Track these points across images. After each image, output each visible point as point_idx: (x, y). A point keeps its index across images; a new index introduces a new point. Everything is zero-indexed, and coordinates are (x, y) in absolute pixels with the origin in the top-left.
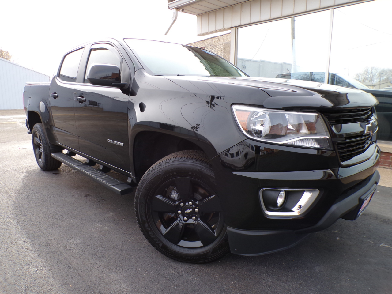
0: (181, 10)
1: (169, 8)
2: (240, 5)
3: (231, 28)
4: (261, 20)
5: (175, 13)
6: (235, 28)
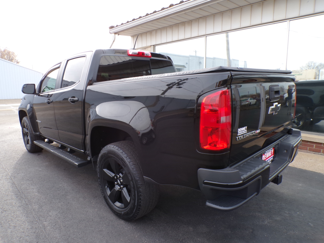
0: (117, 34)
1: (110, 33)
2: (155, 31)
3: (151, 46)
4: (167, 42)
5: (114, 36)
6: (153, 46)
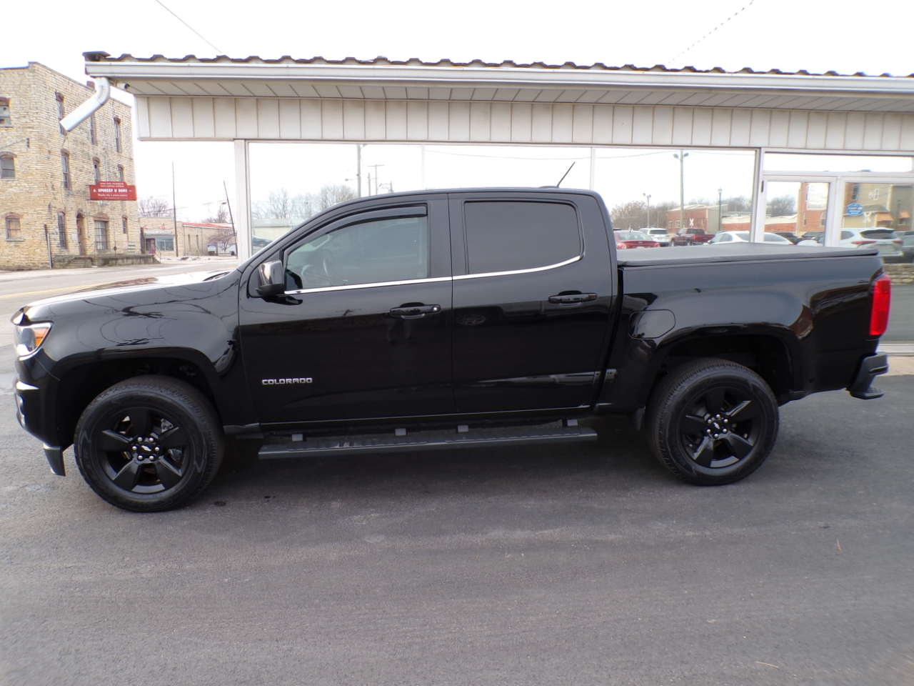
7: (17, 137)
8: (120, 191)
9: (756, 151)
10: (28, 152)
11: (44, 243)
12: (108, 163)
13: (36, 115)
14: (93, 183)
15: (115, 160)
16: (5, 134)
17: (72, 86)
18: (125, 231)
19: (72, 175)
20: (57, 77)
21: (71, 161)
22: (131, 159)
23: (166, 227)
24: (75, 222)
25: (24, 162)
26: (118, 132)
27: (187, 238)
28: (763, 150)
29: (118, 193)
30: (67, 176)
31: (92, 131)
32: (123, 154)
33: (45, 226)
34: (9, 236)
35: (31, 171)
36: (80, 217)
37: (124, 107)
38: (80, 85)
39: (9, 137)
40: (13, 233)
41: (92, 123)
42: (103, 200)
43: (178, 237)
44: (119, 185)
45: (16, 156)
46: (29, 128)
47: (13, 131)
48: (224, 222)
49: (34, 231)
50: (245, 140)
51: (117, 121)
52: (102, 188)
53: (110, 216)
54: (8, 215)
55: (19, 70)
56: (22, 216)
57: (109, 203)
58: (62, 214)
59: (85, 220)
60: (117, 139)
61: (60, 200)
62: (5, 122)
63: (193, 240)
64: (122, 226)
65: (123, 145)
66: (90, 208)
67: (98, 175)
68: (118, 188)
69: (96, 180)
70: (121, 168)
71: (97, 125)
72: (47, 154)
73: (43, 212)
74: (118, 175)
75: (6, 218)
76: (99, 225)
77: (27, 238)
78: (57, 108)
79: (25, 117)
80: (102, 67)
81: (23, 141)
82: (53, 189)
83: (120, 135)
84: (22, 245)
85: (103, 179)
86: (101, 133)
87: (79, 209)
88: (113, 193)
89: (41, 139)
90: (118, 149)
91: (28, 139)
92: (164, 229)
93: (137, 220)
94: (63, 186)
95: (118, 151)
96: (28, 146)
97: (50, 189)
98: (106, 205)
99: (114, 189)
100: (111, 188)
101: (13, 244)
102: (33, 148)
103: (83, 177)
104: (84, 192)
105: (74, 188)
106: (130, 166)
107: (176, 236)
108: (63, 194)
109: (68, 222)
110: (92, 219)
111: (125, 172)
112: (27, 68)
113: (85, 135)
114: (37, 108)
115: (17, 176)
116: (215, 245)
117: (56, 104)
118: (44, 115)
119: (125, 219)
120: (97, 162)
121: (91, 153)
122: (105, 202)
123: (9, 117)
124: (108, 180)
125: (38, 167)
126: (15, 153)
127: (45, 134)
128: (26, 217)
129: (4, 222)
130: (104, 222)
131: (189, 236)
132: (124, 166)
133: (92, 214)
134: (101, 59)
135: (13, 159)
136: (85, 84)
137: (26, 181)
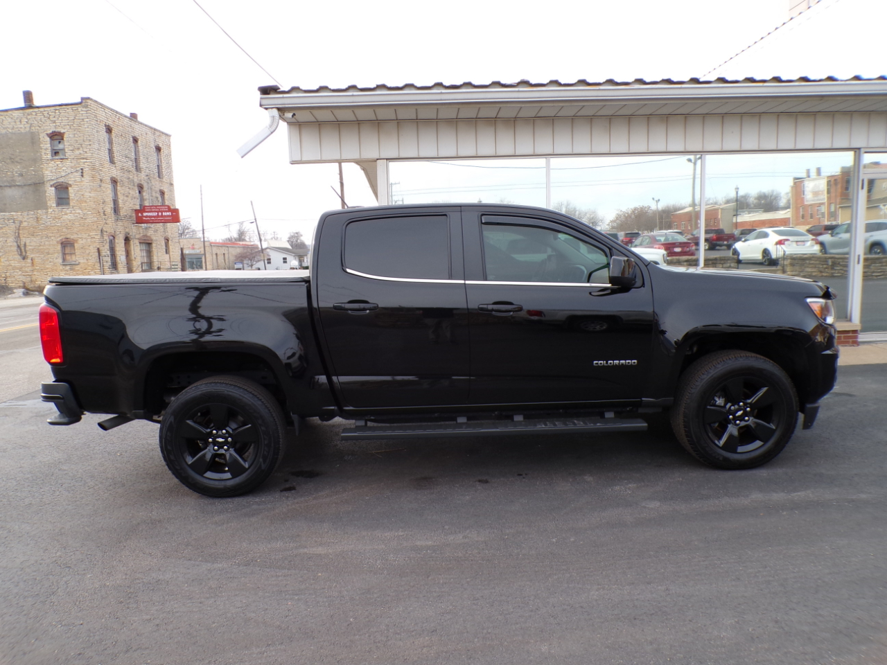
7: (72, 167)
8: (164, 214)
9: (855, 152)
10: (82, 181)
11: (97, 266)
12: (151, 189)
13: (89, 147)
14: (138, 207)
15: (157, 185)
16: (60, 165)
17: (119, 119)
18: (167, 252)
19: (120, 201)
20: (107, 111)
21: (119, 188)
22: (172, 184)
23: (195, 247)
24: (123, 244)
25: (78, 191)
26: (159, 160)
27: (215, 256)
28: (862, 150)
29: (162, 216)
30: (115, 202)
31: (136, 159)
32: (164, 180)
33: (98, 249)
34: (64, 260)
35: (85, 199)
36: (127, 240)
37: (164, 136)
38: (126, 117)
39: (64, 168)
40: (68, 257)
41: (135, 152)
42: (147, 223)
43: (207, 256)
44: (163, 208)
45: (71, 185)
46: (83, 159)
47: (68, 163)
48: (244, 240)
49: (89, 254)
50: (387, 159)
51: (158, 149)
52: (147, 212)
53: (154, 238)
54: (64, 240)
55: (73, 106)
56: (76, 241)
57: (152, 225)
58: (112, 238)
59: (132, 242)
60: (158, 166)
61: (111, 225)
62: (60, 154)
63: (221, 258)
64: (164, 247)
65: (164, 171)
66: (136, 231)
67: (142, 200)
68: (162, 212)
69: (141, 205)
70: (162, 193)
71: (141, 154)
72: (99, 182)
73: (96, 237)
74: (160, 199)
75: (62, 244)
76: (144, 247)
77: (81, 261)
78: (106, 140)
79: (79, 149)
80: (274, 99)
81: (77, 171)
82: (105, 215)
83: (161, 162)
84: (77, 268)
85: (147, 203)
86: (144, 161)
87: (127, 232)
88: (158, 216)
89: (93, 169)
90: (160, 175)
91: (82, 169)
92: (193, 249)
93: (177, 241)
94: (113, 211)
95: (159, 177)
96: (82, 176)
97: (102, 214)
98: (150, 227)
99: (158, 212)
100: (155, 212)
101: (68, 267)
102: (87, 178)
103: (129, 204)
104: (131, 217)
105: (122, 213)
106: (171, 191)
107: (205, 254)
108: (113, 219)
109: (117, 245)
110: (137, 242)
111: (166, 196)
112: (80, 103)
113: (130, 163)
114: (90, 141)
115: (71, 204)
116: (242, 262)
117: (105, 135)
118: (96, 146)
119: (167, 240)
120: (141, 188)
121: (136, 180)
122: (149, 225)
123: (63, 149)
124: (151, 205)
125: (92, 195)
126: (70, 183)
127: (97, 164)
128: (80, 242)
129: (59, 247)
130: (148, 244)
131: (216, 254)
132: (166, 190)
133: (138, 236)
134: (271, 92)
135: (67, 188)
136: (129, 115)
137: (80, 208)
